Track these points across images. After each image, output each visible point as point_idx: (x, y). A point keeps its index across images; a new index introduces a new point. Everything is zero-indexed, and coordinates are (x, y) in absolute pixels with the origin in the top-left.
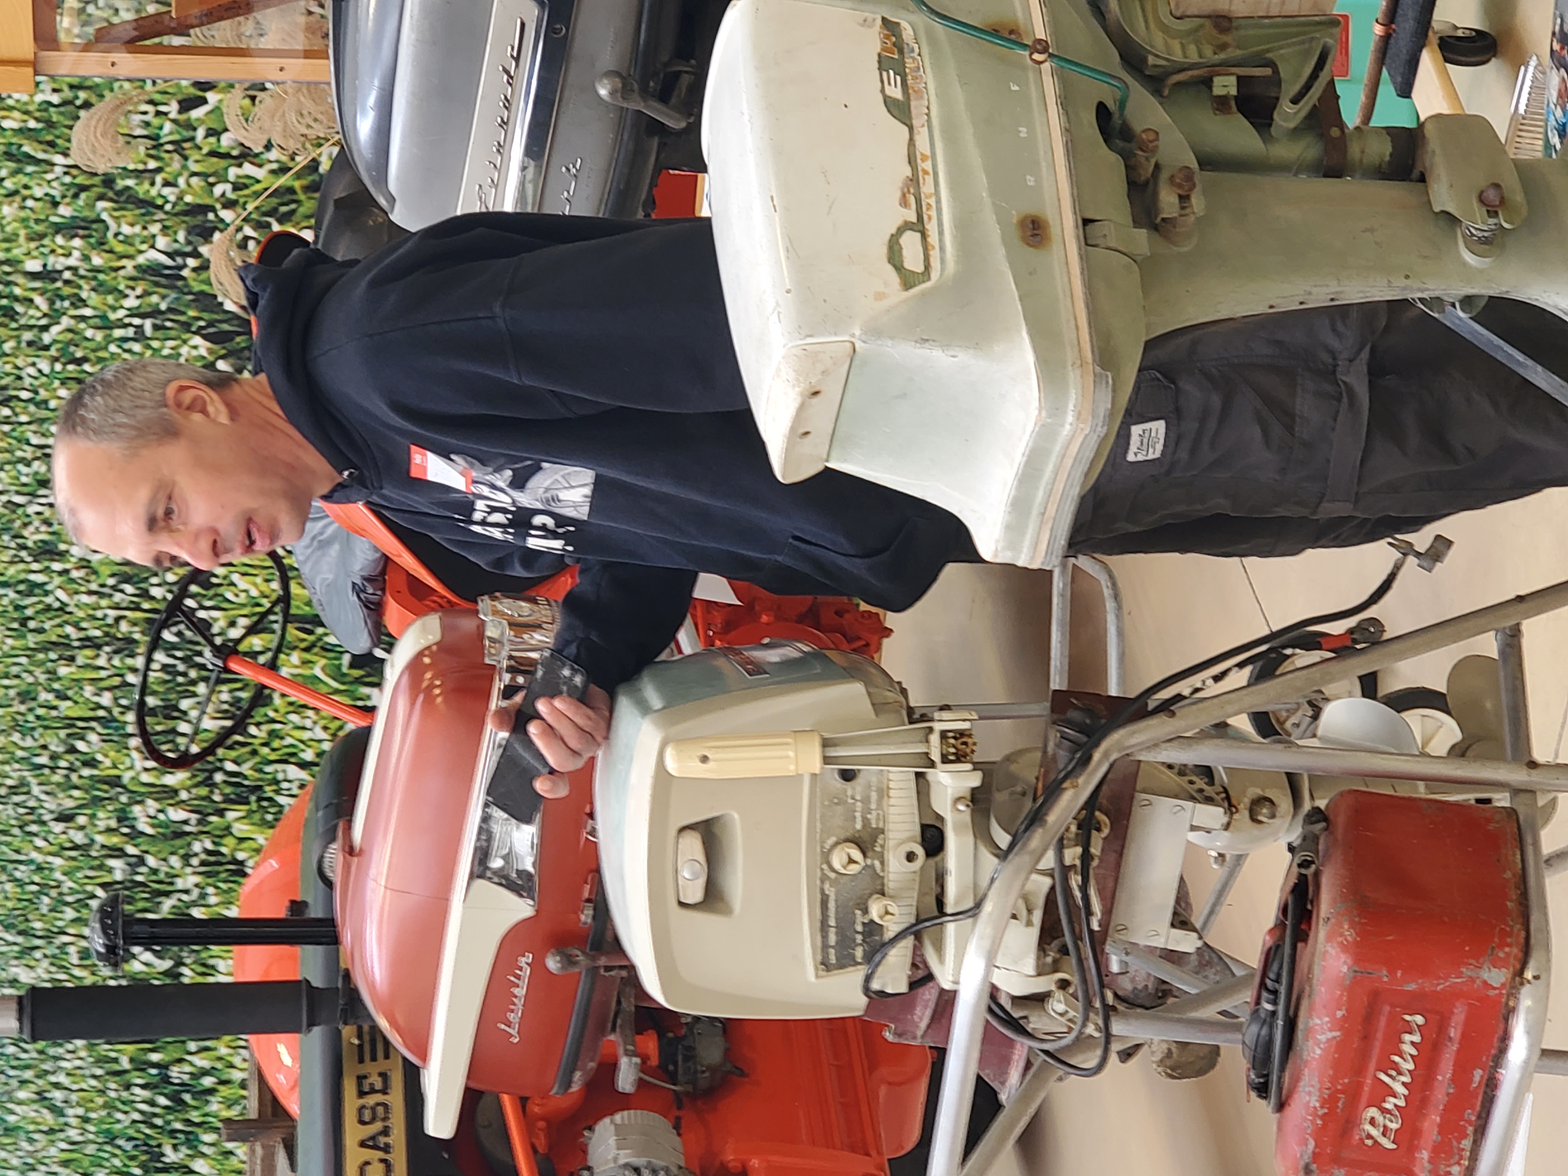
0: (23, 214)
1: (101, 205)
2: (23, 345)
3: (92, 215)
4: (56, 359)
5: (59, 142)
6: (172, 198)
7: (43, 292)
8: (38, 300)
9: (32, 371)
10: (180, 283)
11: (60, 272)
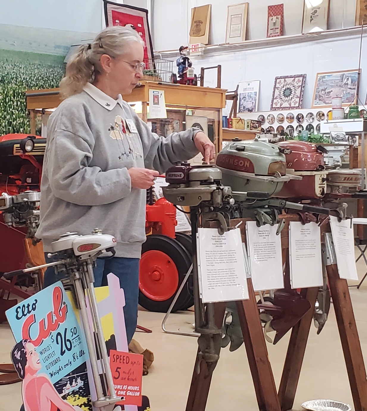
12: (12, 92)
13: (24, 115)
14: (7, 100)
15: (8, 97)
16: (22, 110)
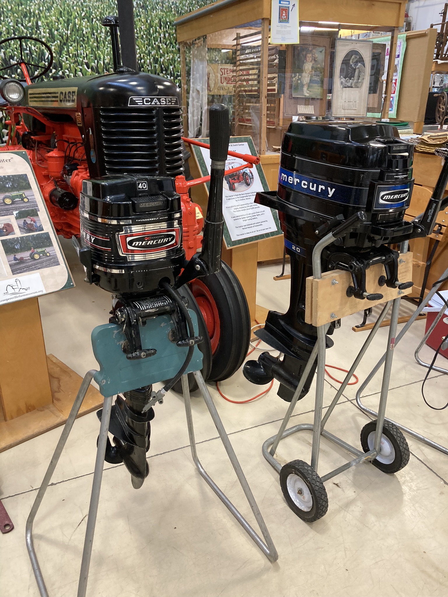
0: (53, 22)
1: (59, 42)
2: (17, 19)
3: (56, 38)
4: (14, 27)
5: (74, 33)
6: (63, 59)
7: (33, 25)
8: (30, 24)
9: (10, 20)
10: (40, 60)
11: (39, 30)
12: (157, 21)
13: (174, 49)
14: (152, 32)
15: (152, 27)
16: (171, 43)
